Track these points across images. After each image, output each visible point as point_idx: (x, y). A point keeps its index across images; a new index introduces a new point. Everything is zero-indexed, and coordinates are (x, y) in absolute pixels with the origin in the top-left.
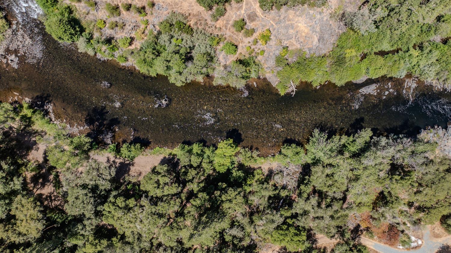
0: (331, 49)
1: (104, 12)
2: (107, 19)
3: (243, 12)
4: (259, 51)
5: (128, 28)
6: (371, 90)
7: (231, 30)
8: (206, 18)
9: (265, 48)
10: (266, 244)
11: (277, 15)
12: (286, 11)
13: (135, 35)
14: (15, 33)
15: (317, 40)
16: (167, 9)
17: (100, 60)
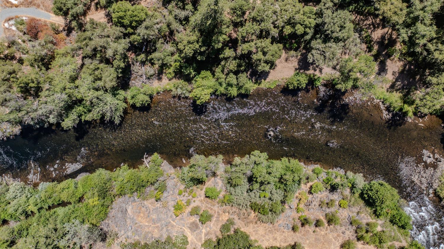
0: (114, 203)
1: (342, 216)
2: (339, 209)
3: (204, 231)
4: (183, 194)
5: (316, 203)
6: (71, 168)
7: (214, 212)
8: (239, 221)
9: (178, 197)
10: (154, 6)
11: (170, 231)
12: (162, 236)
13: (308, 197)
14: (430, 185)
15: (128, 210)
16: (279, 225)
17: (341, 168)
